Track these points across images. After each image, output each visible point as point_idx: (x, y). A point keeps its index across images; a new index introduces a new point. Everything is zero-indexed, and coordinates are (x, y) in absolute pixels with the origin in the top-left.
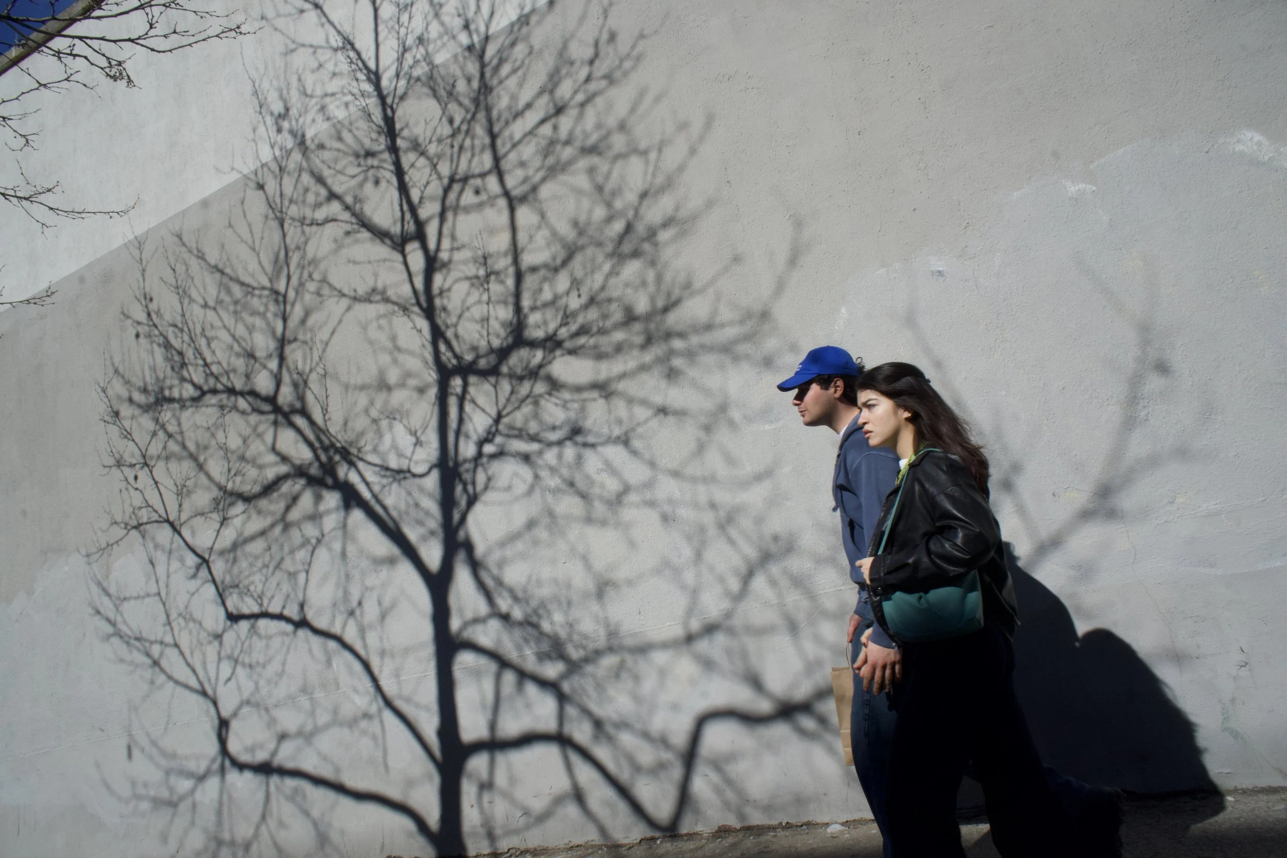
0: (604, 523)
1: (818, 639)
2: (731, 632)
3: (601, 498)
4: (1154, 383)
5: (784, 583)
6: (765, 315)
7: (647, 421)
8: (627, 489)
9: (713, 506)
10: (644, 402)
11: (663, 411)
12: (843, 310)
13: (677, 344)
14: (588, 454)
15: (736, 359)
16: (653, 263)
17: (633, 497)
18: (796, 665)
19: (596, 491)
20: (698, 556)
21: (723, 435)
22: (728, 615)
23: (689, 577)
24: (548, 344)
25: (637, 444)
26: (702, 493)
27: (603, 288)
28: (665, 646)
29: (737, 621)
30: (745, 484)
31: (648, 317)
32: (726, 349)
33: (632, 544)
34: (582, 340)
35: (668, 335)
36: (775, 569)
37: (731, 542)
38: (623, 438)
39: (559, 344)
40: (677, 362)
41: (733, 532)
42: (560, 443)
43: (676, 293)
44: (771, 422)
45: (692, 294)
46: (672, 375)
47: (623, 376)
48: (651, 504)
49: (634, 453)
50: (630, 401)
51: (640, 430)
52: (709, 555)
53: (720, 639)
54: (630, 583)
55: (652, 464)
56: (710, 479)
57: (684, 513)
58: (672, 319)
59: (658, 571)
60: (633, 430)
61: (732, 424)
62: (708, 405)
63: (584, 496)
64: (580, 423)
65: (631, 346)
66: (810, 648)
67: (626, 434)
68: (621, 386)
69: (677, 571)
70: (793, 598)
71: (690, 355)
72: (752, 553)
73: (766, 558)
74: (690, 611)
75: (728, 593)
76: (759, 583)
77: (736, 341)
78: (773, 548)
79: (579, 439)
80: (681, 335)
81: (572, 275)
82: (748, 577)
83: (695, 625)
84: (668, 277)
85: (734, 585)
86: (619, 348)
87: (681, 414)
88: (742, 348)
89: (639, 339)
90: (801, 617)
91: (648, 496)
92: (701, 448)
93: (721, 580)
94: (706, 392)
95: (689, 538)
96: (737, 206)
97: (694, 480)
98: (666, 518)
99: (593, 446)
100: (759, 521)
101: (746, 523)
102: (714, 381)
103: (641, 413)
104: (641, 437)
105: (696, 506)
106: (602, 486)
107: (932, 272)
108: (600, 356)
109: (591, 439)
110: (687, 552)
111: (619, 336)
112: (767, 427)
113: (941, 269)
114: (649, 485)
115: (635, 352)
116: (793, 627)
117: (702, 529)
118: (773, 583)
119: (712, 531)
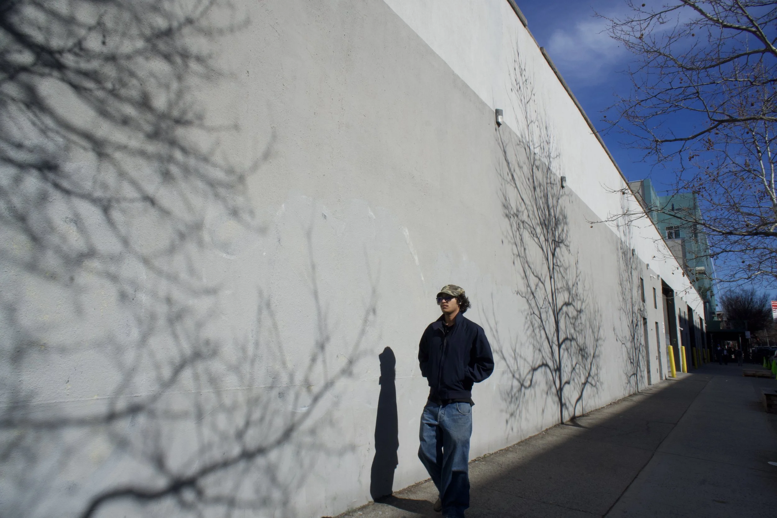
0: (52, 277)
1: (214, 427)
2: (152, 414)
3: (58, 250)
4: (371, 317)
5: (204, 378)
6: (241, 179)
7: (132, 201)
8: (91, 253)
9: (169, 300)
10: (134, 183)
11: (151, 200)
12: (283, 206)
13: (178, 155)
14: (56, 196)
15: (217, 196)
16: (180, 78)
17: (95, 264)
18: (194, 446)
19: (55, 239)
20: (143, 340)
21: (191, 247)
22: (155, 398)
23: (129, 357)
24: (46, 56)
25: (116, 215)
26: (163, 287)
27: (129, 57)
28: (82, 422)
29: (160, 406)
30: (196, 293)
31: (163, 116)
32: (212, 184)
33: (79, 311)
34: (89, 84)
35: (173, 143)
36: (200, 366)
37: (175, 336)
38: (105, 203)
39: (60, 67)
40: (174, 169)
41: (179, 328)
42: (22, 166)
43: (190, 116)
44: (228, 253)
45: (202, 126)
46: (167, 176)
47: (123, 148)
48: (114, 278)
49: (111, 222)
50: (122, 174)
51: (124, 205)
52: (154, 342)
53: (142, 420)
54: (63, 350)
55: (125, 242)
56: (173, 278)
57: (144, 298)
58: (180, 132)
59: (98, 345)
60: (118, 201)
61: (201, 244)
62: (188, 218)
63: (35, 239)
64: (60, 162)
65: (138, 128)
66: (207, 432)
67: (109, 201)
68: (118, 155)
69: (119, 349)
70: (207, 392)
71: (186, 170)
72: (187, 349)
73: (197, 356)
74: (120, 390)
75: (159, 379)
76: (187, 375)
77: (221, 184)
78: (204, 350)
79: (51, 176)
80: (184, 150)
81: (101, 16)
82: (178, 369)
83: (121, 405)
84: (188, 98)
85: (167, 373)
86: (125, 121)
87: (165, 213)
88: (222, 191)
89: (148, 128)
90: (208, 407)
91: (113, 269)
92: (172, 250)
93: (157, 367)
94: (190, 208)
95: (140, 321)
96: (248, 92)
97: (159, 273)
98: (123, 296)
99: (67, 192)
100: (199, 325)
101: (189, 323)
102: (197, 201)
103: (128, 191)
104: (123, 211)
105: (154, 294)
106: (64, 238)
107: (323, 213)
108: (103, 113)
109: (65, 184)
110: (135, 334)
111: (129, 110)
112: (224, 255)
113: (326, 215)
114: (115, 259)
115: (141, 136)
116: (200, 416)
117: (153, 317)
118: (196, 377)
119: (161, 322)
